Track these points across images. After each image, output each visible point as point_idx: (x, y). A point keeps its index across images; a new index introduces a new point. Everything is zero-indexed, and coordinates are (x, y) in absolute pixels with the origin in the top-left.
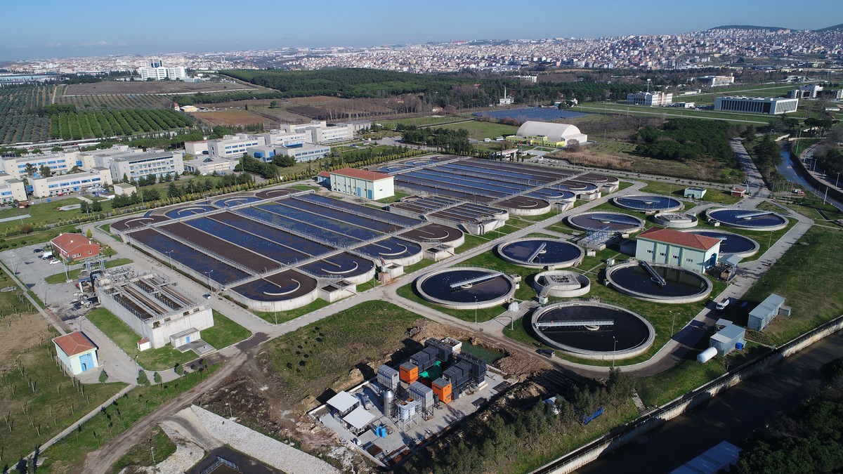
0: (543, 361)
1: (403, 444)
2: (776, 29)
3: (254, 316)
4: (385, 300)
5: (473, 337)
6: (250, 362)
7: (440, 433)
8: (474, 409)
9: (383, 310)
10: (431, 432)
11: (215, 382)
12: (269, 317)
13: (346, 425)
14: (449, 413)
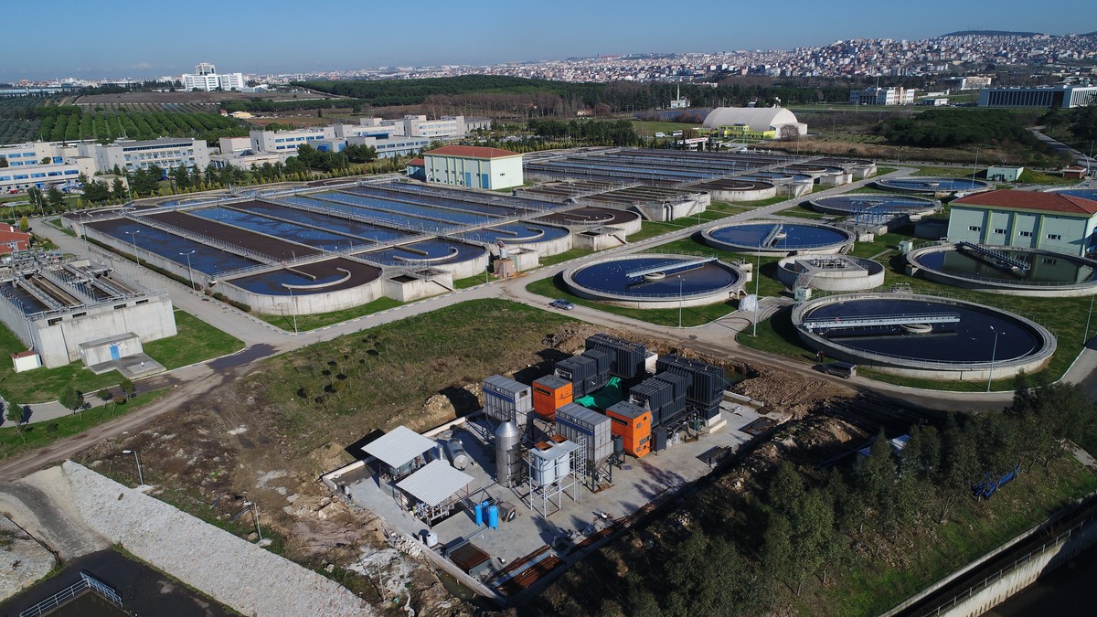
0: (832, 383)
1: (541, 543)
2: (1031, 35)
3: (258, 321)
4: (505, 298)
5: (680, 347)
6: (225, 388)
7: (630, 518)
8: (703, 469)
9: (500, 311)
10: (609, 517)
11: (139, 421)
12: (285, 322)
13: (405, 501)
14: (647, 477)
